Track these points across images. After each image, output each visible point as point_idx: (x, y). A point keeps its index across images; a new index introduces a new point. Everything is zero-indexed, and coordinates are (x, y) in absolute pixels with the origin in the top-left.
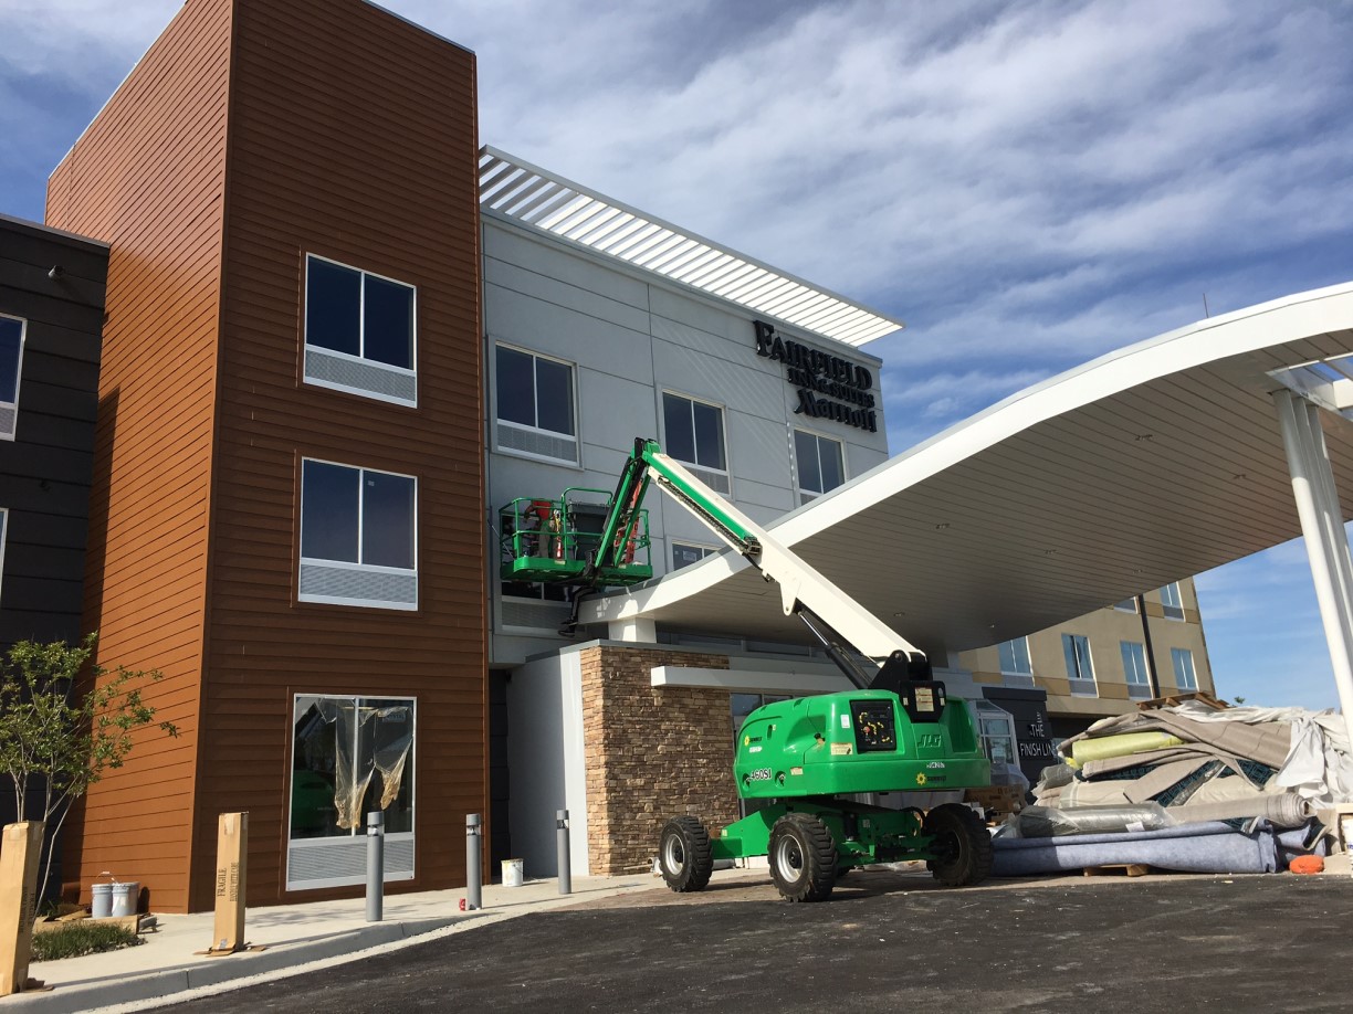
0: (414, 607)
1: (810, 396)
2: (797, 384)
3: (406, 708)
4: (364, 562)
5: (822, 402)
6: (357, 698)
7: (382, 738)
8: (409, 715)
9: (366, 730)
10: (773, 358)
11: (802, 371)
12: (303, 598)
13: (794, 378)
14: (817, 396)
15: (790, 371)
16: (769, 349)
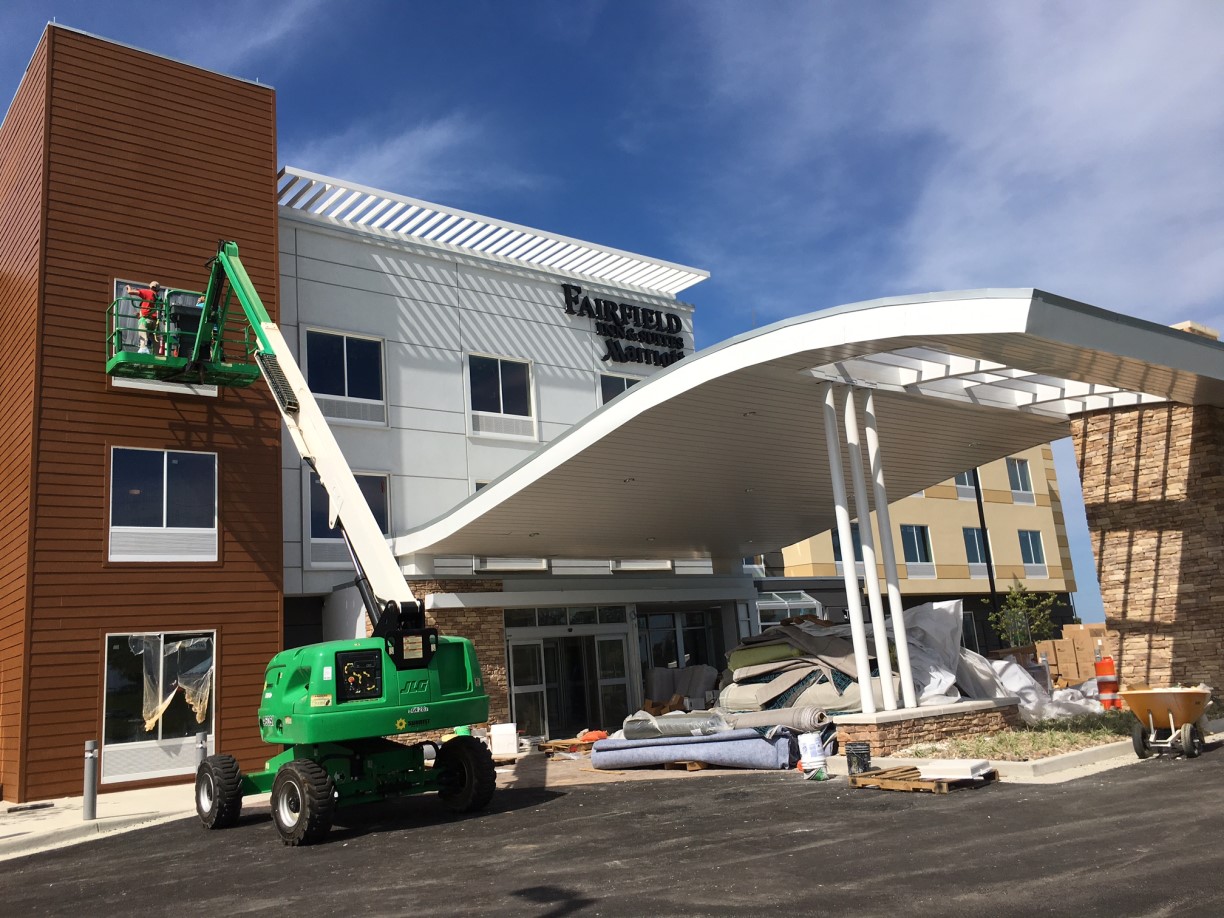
0: (214, 558)
1: (617, 345)
2: (604, 335)
3: (206, 639)
4: (168, 526)
5: (629, 348)
6: (162, 634)
7: (185, 664)
8: (209, 644)
9: (169, 659)
10: (581, 314)
11: (611, 323)
12: (113, 558)
13: (602, 330)
14: (624, 343)
15: (597, 324)
16: (576, 308)
